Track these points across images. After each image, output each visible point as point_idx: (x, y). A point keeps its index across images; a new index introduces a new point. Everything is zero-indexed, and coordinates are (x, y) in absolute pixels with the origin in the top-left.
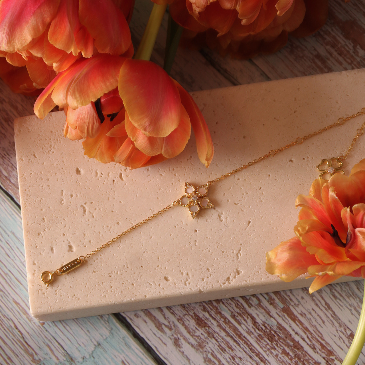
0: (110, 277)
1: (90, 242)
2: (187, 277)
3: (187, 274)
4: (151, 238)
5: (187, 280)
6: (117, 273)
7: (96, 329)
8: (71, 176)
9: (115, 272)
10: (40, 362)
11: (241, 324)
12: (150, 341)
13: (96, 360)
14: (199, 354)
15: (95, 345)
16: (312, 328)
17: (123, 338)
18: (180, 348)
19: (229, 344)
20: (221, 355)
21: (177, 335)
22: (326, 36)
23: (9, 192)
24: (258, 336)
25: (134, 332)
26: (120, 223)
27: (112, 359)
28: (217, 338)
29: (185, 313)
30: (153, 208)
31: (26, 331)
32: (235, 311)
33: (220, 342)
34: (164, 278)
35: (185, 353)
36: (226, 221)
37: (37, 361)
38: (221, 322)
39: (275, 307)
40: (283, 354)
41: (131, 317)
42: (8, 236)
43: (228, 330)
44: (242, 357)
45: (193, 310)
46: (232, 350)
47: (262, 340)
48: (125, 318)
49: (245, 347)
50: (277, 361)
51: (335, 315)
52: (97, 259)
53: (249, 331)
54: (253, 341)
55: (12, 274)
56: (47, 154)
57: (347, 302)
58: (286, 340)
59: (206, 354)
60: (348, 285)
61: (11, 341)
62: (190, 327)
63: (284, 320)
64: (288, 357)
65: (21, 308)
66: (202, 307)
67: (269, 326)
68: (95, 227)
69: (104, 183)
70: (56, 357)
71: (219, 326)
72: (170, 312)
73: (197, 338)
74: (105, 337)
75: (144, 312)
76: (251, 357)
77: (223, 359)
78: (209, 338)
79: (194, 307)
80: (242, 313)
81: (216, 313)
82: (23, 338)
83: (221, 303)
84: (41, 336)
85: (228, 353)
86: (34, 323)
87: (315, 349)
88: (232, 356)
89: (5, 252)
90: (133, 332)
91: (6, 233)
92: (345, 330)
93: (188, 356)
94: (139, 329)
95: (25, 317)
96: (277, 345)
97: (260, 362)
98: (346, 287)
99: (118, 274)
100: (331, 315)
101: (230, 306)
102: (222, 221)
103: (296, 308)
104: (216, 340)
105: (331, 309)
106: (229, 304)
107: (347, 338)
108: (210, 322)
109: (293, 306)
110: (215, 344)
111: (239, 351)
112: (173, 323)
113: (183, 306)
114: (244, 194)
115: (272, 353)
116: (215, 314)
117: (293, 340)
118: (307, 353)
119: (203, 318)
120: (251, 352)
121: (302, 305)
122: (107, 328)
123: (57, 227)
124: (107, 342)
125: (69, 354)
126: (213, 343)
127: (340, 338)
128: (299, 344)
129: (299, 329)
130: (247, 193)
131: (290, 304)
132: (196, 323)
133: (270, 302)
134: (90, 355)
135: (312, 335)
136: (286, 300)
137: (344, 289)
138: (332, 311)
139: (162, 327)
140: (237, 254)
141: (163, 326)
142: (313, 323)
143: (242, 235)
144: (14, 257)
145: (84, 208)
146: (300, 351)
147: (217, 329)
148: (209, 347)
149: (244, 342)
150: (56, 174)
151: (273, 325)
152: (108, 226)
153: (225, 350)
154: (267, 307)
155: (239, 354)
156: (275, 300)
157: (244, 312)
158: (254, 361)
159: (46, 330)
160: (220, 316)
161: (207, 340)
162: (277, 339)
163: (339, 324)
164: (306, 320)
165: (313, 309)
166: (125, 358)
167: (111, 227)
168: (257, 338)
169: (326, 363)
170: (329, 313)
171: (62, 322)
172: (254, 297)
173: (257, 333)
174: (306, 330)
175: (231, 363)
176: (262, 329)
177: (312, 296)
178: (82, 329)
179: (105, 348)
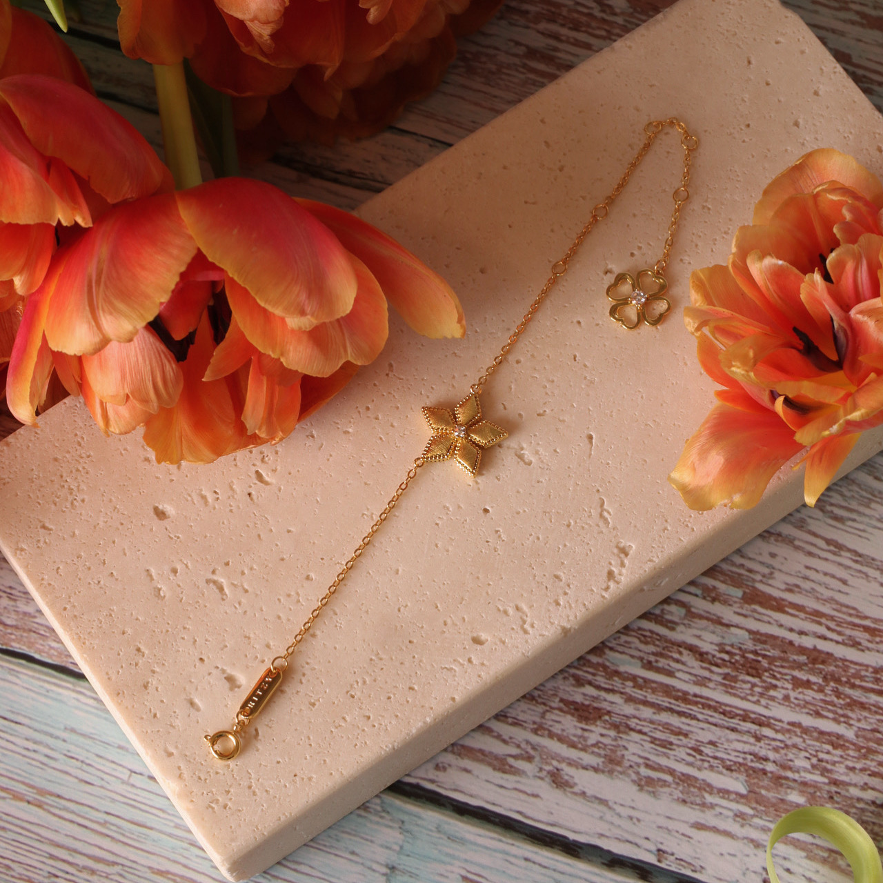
0: (353, 697)
1: (268, 646)
2: (520, 614)
3: (518, 608)
4: (397, 573)
5: (524, 622)
6: (364, 682)
7: (367, 840)
8: (151, 530)
9: (357, 682)
11: (673, 672)
12: (500, 806)
14: (620, 778)
15: (385, 874)
16: (828, 605)
17: (439, 829)
18: (571, 787)
19: (672, 725)
20: (668, 758)
21: (551, 764)
24: (724, 679)
25: (455, 803)
26: (313, 575)
28: (639, 728)
29: (541, 711)
30: (368, 509)
32: (645, 653)
33: (651, 731)
34: (471, 641)
35: (589, 793)
36: (540, 458)
38: (629, 688)
39: (726, 602)
40: (798, 688)
41: (431, 776)
42: (64, 741)
43: (652, 698)
44: (714, 739)
45: (556, 695)
46: (686, 735)
47: (736, 682)
48: (418, 786)
49: (708, 715)
50: (794, 708)
51: (860, 556)
52: (304, 675)
53: (699, 678)
54: (718, 696)
55: (118, 817)
56: (72, 511)
57: (870, 517)
58: (788, 657)
59: (634, 772)
60: (853, 481)
62: (567, 733)
63: (759, 620)
64: (813, 689)
66: (571, 679)
67: (735, 647)
68: (262, 611)
69: (231, 511)
71: (630, 699)
72: (508, 723)
73: (596, 750)
74: (397, 848)
75: (453, 752)
76: (733, 730)
77: (677, 763)
78: (621, 735)
79: (555, 687)
80: (664, 649)
81: (608, 677)
83: (607, 651)
85: (679, 746)
87: (859, 644)
88: (692, 748)
89: (76, 778)
90: (453, 805)
91: (57, 738)
93: (599, 796)
94: (461, 792)
96: (774, 677)
97: (758, 730)
98: (850, 487)
99: (368, 682)
100: (851, 559)
101: (630, 648)
102: (530, 464)
103: (771, 582)
104: (640, 732)
105: (845, 546)
106: (625, 644)
108: (605, 703)
109: (761, 581)
110: (642, 742)
111: (700, 732)
112: (528, 742)
113: (529, 697)
114: (546, 386)
115: (773, 699)
116: (607, 679)
117: (802, 650)
118: (847, 660)
119: (586, 700)
120: (726, 719)
121: (780, 570)
122: (391, 827)
123: (179, 651)
124: (408, 856)
126: (636, 742)
128: (820, 652)
129: (801, 621)
130: (553, 381)
131: (754, 580)
132: (578, 718)
133: (708, 598)
135: (835, 621)
136: (742, 577)
137: (848, 494)
138: (849, 550)
139: (508, 764)
140: (601, 516)
141: (511, 761)
142: (822, 594)
143: (589, 470)
144: (102, 779)
145: (215, 582)
146: (830, 665)
147: (629, 709)
148: (634, 754)
149: (700, 706)
150: (114, 542)
151: (742, 642)
152: (289, 596)
153: (671, 743)
154: (707, 609)
155: (706, 736)
156: (718, 589)
157: (665, 644)
158: (744, 734)
160: (620, 678)
161: (621, 742)
162: (766, 665)
163: (878, 569)
164: (807, 596)
165: (807, 567)
166: (464, 868)
167: (298, 594)
168: (724, 685)
170: (846, 558)
171: (284, 862)
172: (669, 604)
173: (719, 674)
174: (816, 616)
175: (699, 763)
176: (724, 660)
177: (789, 541)
178: (336, 855)
179: (409, 869)
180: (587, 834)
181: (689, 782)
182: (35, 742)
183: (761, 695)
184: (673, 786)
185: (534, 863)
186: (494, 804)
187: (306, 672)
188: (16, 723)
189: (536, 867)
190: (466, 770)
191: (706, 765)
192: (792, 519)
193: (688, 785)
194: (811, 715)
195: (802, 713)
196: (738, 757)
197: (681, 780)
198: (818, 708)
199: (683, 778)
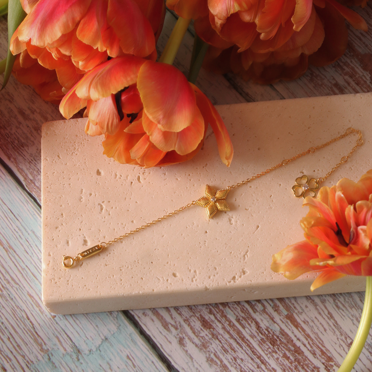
0: (121, 270)
1: (104, 237)
2: (195, 274)
3: (195, 272)
4: (163, 237)
5: (194, 277)
6: (128, 267)
7: (104, 324)
8: (92, 177)
9: (126, 266)
10: (48, 352)
11: (245, 327)
12: (156, 339)
13: (102, 353)
14: (202, 353)
15: (102, 339)
16: (314, 335)
17: (130, 335)
18: (184, 346)
19: (232, 345)
20: (224, 356)
21: (183, 335)
22: (345, 67)
23: (33, 194)
24: (261, 340)
25: (141, 329)
26: (134, 222)
27: (118, 353)
28: (220, 340)
29: (191, 314)
30: (167, 209)
31: (37, 322)
32: (240, 315)
33: (224, 343)
34: (172, 274)
35: (189, 352)
36: (236, 224)
37: (46, 350)
38: (226, 325)
39: (279, 314)
40: (284, 358)
41: (140, 315)
42: (29, 234)
43: (232, 332)
44: (243, 358)
45: (200, 312)
46: (235, 352)
47: (264, 343)
48: (133, 316)
49: (247, 349)
50: (278, 364)
51: (337, 324)
52: (110, 253)
53: (253, 334)
54: (255, 344)
55: (29, 269)
56: (71, 156)
57: (350, 312)
58: (288, 345)
59: (209, 354)
60: (352, 297)
61: (22, 330)
62: (195, 327)
63: (287, 326)
64: (288, 361)
65: (34, 301)
66: (209, 309)
67: (272, 331)
68: (110, 224)
69: (122, 185)
70: (64, 348)
71: (224, 328)
72: (177, 312)
73: (201, 339)
74: (112, 333)
75: (152, 311)
76: (252, 359)
77: (225, 359)
78: (213, 339)
79: (201, 309)
80: (247, 317)
82: (34, 328)
83: (227, 307)
84: (52, 328)
85: (230, 354)
86: (46, 315)
87: (316, 354)
88: (234, 357)
89: (25, 249)
91: (27, 232)
92: (346, 338)
93: (191, 355)
94: (146, 326)
95: (37, 309)
96: (278, 349)
97: (261, 364)
98: (349, 298)
100: (333, 324)
101: (236, 311)
102: (232, 224)
103: (300, 315)
104: (220, 341)
105: (334, 318)
106: (235, 308)
107: (347, 346)
108: (215, 324)
109: (296, 313)
110: (218, 345)
111: (240, 353)
112: (180, 323)
113: (190, 307)
114: (254, 201)
115: (273, 356)
116: (221, 316)
117: (294, 345)
118: (307, 358)
119: (209, 320)
120: (252, 354)
121: (305, 313)
122: (115, 325)
123: (75, 222)
124: (114, 338)
125: (76, 346)
126: (216, 344)
127: (341, 345)
128: (300, 349)
129: (301, 335)
130: (258, 200)
131: (294, 312)
132: (202, 324)
133: (274, 309)
134: (97, 349)
135: (313, 341)
136: (291, 308)
137: (347, 300)
138: (334, 320)
139: (168, 326)
140: (244, 256)
141: (170, 326)
142: (315, 330)
143: (250, 238)
144: (32, 254)
145: (101, 206)
146: (300, 356)
147: (221, 331)
148: (213, 348)
149: (246, 344)
150: (77, 174)
151: (276, 330)
152: (122, 224)
153: (228, 351)
154: (271, 313)
155: (241, 356)
156: (280, 307)
157: (249, 316)
158: (255, 363)
159: (57, 323)
160: (225, 319)
161: (211, 341)
162: (279, 343)
163: (340, 332)
164: (309, 327)
165: (316, 318)
166: (130, 353)
167: (125, 225)
168: (260, 342)
169: (325, 369)
170: (331, 322)
171: (73, 316)
172: (259, 303)
173: (260, 337)
174: (307, 336)
175: (233, 364)
176: (265, 333)
177: (316, 305)
178: (91, 323)
179: (112, 342)
180: (179, 365)
181: (225, 368)
182: (19, 229)
183: (270, 353)
184: (219, 366)
185: (154, 365)
186: (154, 337)
187: (111, 253)
188: (17, 219)
189: (154, 367)
190: (153, 320)
191: (235, 366)
192: (322, 298)
193: (224, 369)
194: (282, 369)
195: (279, 367)
196: (247, 369)
197: (223, 366)
198: (286, 369)
199: (224, 366)
